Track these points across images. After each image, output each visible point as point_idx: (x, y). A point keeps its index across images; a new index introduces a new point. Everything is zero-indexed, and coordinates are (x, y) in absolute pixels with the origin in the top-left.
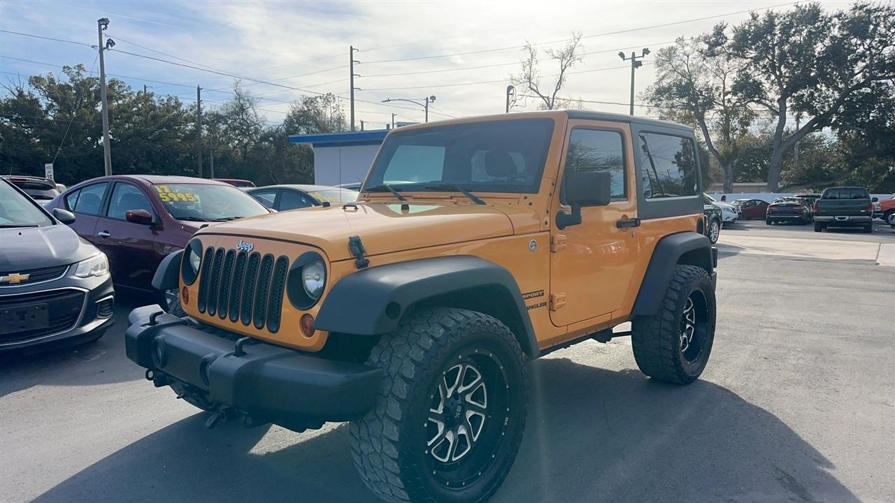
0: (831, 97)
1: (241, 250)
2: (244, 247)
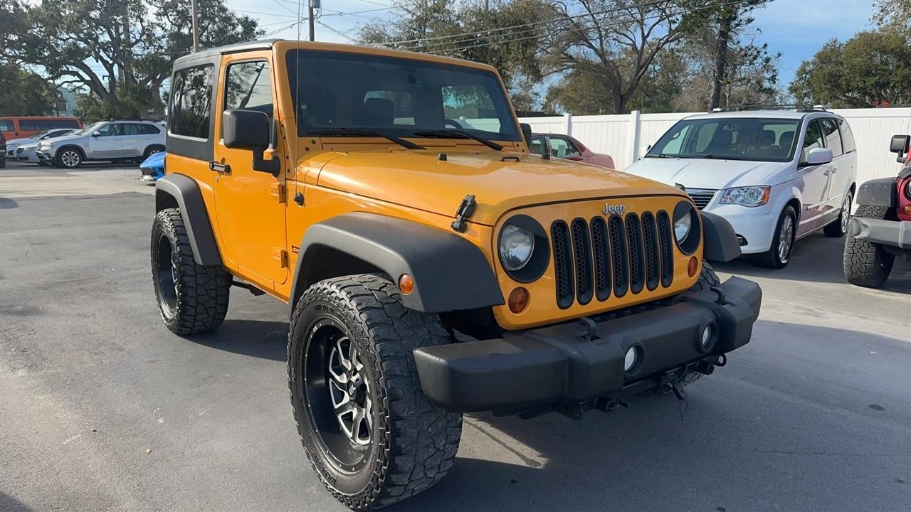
1: (610, 215)
2: (614, 210)
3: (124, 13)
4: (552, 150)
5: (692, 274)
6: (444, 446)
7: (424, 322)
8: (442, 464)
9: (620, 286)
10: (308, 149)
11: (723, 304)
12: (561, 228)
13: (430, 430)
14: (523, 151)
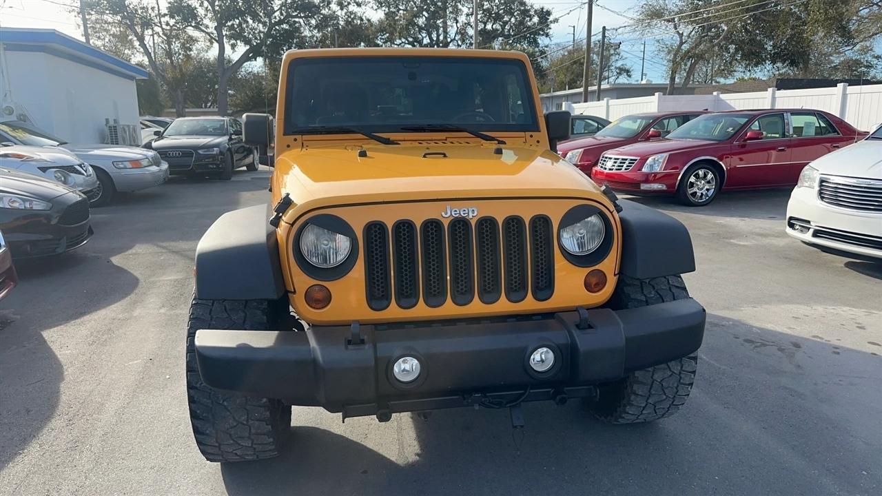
0: (256, 29)
1: (453, 218)
2: (460, 214)
3: (445, 17)
4: (794, 128)
5: (596, 289)
6: (247, 421)
7: (245, 307)
8: (252, 437)
9: (462, 293)
10: (288, 146)
11: (584, 329)
12: (379, 229)
13: (225, 403)
14: (538, 142)
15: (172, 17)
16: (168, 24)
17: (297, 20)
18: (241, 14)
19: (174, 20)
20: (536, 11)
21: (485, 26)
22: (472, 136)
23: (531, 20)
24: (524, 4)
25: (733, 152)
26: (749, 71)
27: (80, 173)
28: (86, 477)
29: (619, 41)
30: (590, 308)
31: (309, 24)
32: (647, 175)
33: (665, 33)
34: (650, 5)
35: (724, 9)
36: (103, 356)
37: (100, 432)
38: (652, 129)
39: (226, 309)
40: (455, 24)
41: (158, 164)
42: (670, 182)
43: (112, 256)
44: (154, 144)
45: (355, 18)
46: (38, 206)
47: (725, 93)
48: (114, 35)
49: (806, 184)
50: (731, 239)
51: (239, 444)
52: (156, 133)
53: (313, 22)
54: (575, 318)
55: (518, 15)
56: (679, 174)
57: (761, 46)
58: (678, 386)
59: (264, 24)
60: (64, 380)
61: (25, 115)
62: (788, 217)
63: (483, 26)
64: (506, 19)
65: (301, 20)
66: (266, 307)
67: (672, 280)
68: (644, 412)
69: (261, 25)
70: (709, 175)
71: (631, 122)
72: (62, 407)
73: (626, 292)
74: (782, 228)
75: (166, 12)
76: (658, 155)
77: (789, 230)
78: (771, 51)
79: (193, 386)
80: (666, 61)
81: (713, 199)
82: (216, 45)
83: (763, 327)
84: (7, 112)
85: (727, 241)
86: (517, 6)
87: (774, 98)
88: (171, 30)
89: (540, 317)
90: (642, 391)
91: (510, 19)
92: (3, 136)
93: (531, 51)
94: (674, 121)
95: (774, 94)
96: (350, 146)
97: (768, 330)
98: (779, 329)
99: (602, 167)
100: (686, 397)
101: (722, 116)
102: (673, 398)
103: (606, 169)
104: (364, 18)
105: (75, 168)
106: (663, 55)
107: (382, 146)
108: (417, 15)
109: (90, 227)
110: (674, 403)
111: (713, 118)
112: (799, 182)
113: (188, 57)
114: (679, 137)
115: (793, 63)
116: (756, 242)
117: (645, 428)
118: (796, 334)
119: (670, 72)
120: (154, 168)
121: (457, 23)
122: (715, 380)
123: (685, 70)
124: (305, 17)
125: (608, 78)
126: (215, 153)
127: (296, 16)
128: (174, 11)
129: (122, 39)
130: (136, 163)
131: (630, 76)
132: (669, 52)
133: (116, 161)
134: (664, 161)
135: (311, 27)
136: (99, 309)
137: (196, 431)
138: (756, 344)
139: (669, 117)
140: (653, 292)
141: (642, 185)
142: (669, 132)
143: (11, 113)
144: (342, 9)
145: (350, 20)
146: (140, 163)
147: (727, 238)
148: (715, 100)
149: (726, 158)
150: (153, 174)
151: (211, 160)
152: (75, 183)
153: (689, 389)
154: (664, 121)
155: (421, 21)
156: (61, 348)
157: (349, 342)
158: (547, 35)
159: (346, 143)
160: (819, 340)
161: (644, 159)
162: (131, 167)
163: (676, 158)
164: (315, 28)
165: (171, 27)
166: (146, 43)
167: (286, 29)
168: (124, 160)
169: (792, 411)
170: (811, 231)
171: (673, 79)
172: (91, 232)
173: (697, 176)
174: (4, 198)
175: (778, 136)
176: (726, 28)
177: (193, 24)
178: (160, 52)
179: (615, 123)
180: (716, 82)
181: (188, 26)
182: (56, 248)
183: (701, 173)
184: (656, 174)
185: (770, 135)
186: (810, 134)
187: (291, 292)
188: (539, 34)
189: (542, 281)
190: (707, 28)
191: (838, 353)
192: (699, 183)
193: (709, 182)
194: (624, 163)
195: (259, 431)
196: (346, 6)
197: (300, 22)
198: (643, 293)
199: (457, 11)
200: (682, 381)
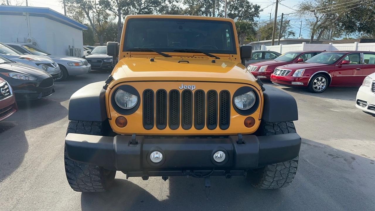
0: (134, 11)
1: (184, 89)
2: (187, 88)
3: (214, 8)
4: (365, 60)
5: (250, 126)
6: (90, 175)
7: (92, 125)
8: (92, 182)
9: (187, 124)
10: (124, 56)
11: (241, 144)
12: (150, 93)
13: (80, 166)
14: (236, 59)
15: (100, 5)
16: (98, 8)
17: (151, 7)
18: (128, 4)
19: (101, 7)
20: (253, 6)
21: (231, 12)
22: (205, 55)
23: (251, 10)
24: (248, 3)
25: (335, 69)
26: (348, 34)
27: (53, 67)
28: (25, 194)
29: (289, 20)
30: (244, 135)
31: (156, 9)
32: (295, 78)
33: (310, 17)
34: (304, 4)
35: (338, 6)
36: (46, 143)
37: (35, 175)
38: (300, 58)
39: (83, 125)
40: (218, 11)
41: (86, 65)
42: (305, 82)
43: (61, 102)
44: (86, 57)
45: (175, 8)
46: (31, 79)
47: (335, 44)
48: (77, 12)
49: (366, 85)
50: (330, 108)
51: (87, 185)
52: (88, 52)
53: (158, 9)
54: (237, 139)
55: (245, 7)
56: (310, 78)
57: (354, 24)
58: (288, 173)
59: (137, 9)
60: (27, 152)
61: (36, 43)
62: (357, 99)
63: (230, 12)
64: (240, 9)
65: (153, 8)
66: (101, 125)
67: (289, 124)
68: (272, 184)
69: (136, 10)
70: (323, 79)
71: (290, 54)
72: (24, 163)
73: (266, 128)
74: (354, 105)
75: (98, 3)
76: (300, 69)
77: (357, 106)
78: (359, 26)
79: (66, 158)
80: (310, 29)
81: (325, 90)
82: (117, 17)
83: (338, 149)
84: (29, 41)
85: (328, 109)
86: (245, 4)
87: (357, 47)
88: (100, 10)
89: (223, 137)
90: (271, 175)
91: (242, 9)
92: (25, 50)
93: (250, 23)
94: (310, 55)
95: (357, 44)
96: (149, 57)
97: (341, 151)
98: (346, 150)
99: (275, 74)
100: (292, 179)
101: (332, 53)
102: (286, 179)
103: (277, 74)
104: (179, 7)
105: (51, 65)
106: (308, 26)
107: (164, 58)
108: (201, 7)
109: (53, 89)
110: (287, 181)
111: (327, 54)
112: (363, 84)
113: (106, 22)
114: (311, 62)
115: (368, 32)
116: (342, 111)
117: (274, 192)
118: (354, 154)
119: (311, 34)
120: (85, 66)
121: (219, 10)
122: (311, 172)
123: (318, 33)
124: (155, 6)
125: (285, 36)
126: (111, 61)
127: (151, 6)
128: (101, 3)
129: (80, 14)
130: (77, 64)
131: (294, 36)
132: (311, 25)
133: (69, 63)
134: (302, 73)
135: (157, 10)
136: (51, 123)
137: (68, 178)
138: (334, 157)
139: (308, 53)
140: (279, 129)
141: (292, 82)
142: (307, 60)
143: (30, 42)
144: (170, 3)
145: (173, 8)
146: (79, 64)
147: (328, 108)
148: (330, 47)
149: (332, 72)
150: (84, 68)
151: (109, 64)
152: (50, 70)
153: (294, 175)
154: (305, 55)
155: (203, 9)
156: (31, 138)
157: (131, 143)
158: (258, 17)
159: (148, 56)
160: (364, 157)
161: (294, 71)
162: (75, 65)
163: (308, 71)
164: (158, 11)
165: (100, 9)
166: (89, 15)
167: (146, 11)
168: (72, 62)
169: (346, 189)
170: (367, 106)
171: (312, 37)
172: (53, 91)
173: (318, 80)
174: (18, 75)
175: (357, 63)
176: (338, 15)
177: (109, 8)
178: (95, 19)
179: (283, 55)
180: (333, 39)
181: (107, 9)
182: (38, 97)
183: (320, 78)
184: (299, 78)
185: (353, 63)
186: (373, 63)
187: (109, 119)
188: (254, 16)
189: (224, 120)
190: (329, 15)
191: (373, 163)
192: (318, 83)
193: (323, 83)
194: (285, 72)
195: (95, 180)
196: (172, 2)
197: (152, 9)
198: (274, 129)
199: (219, 5)
200: (290, 171)
